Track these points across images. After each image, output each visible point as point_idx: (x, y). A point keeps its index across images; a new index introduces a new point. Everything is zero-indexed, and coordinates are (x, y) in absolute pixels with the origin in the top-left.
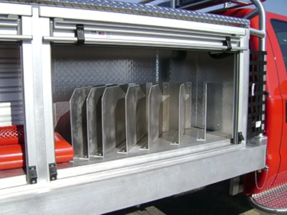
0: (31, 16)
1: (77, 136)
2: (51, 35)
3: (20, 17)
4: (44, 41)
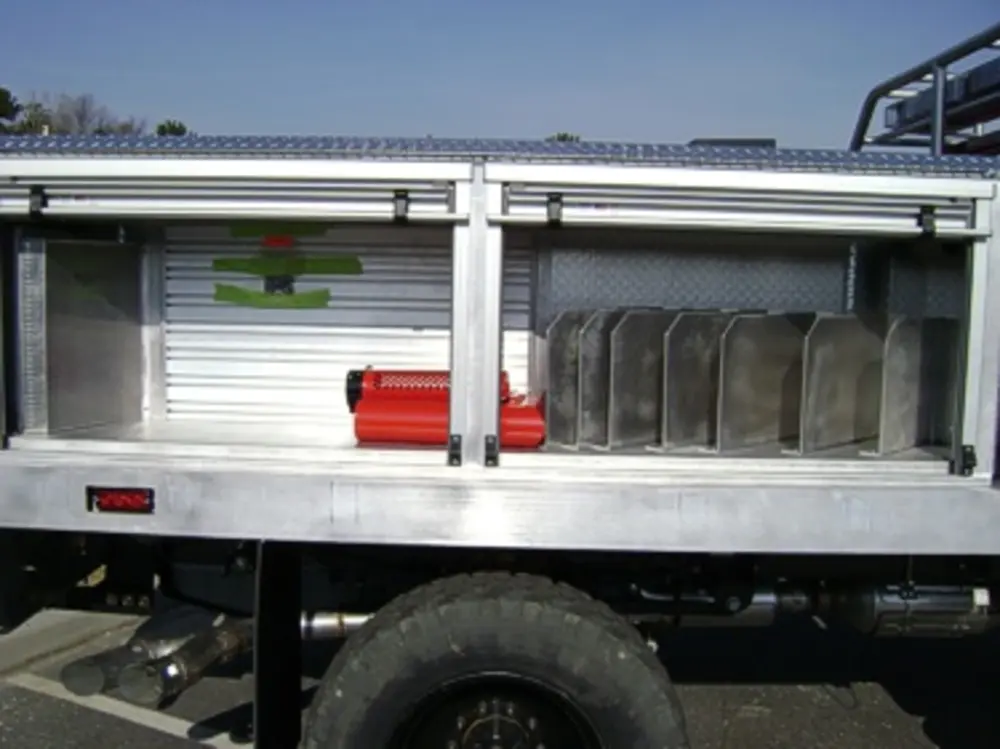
1: (560, 400)
2: (504, 211)
4: (492, 223)
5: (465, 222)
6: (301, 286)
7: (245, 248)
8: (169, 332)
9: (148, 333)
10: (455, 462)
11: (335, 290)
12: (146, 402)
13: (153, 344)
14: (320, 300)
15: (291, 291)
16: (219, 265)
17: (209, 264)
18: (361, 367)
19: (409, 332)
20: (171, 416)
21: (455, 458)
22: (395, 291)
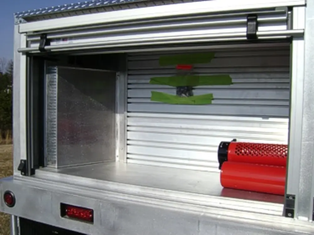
0: (305, 5)
3: (290, 8)
5: (300, 36)
6: (197, 93)
7: (167, 72)
8: (128, 117)
9: (119, 117)
10: (290, 215)
11: (216, 94)
12: (117, 153)
13: (121, 123)
14: (207, 100)
15: (191, 95)
16: (154, 81)
17: (149, 81)
18: (229, 140)
19: (260, 119)
20: (129, 161)
21: (289, 212)
22: (252, 94)
